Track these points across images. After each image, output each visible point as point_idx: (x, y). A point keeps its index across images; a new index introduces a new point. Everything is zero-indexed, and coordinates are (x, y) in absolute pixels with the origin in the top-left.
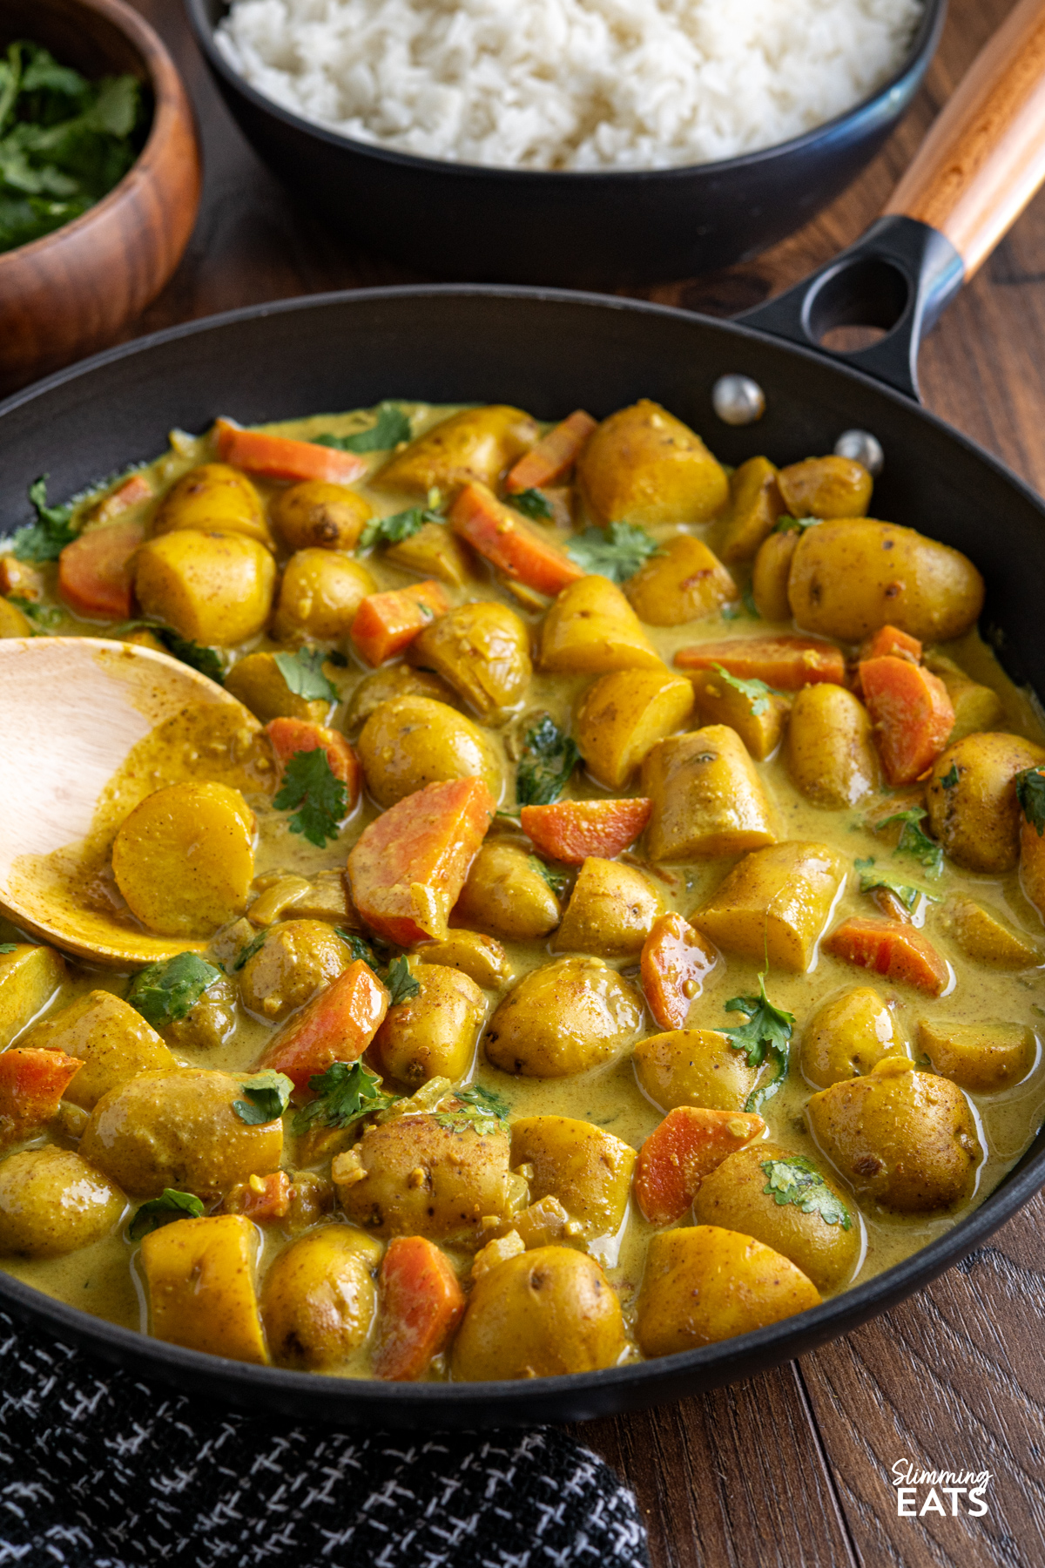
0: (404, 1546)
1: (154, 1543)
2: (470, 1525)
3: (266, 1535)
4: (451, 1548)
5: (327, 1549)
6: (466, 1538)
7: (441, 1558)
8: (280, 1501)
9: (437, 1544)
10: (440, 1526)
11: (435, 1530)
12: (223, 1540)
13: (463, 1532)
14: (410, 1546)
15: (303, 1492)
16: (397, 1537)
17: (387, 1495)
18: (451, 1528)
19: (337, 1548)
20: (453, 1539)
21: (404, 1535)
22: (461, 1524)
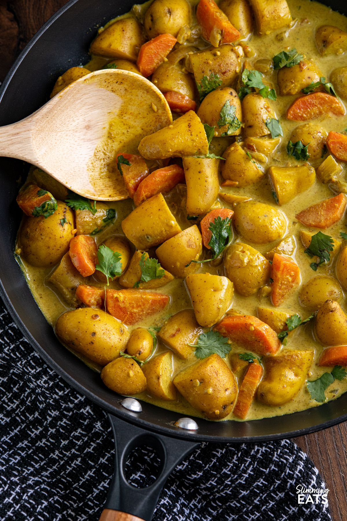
0: (263, 498)
1: (184, 490)
2: (282, 495)
3: (223, 490)
4: (276, 500)
5: (241, 496)
6: (281, 498)
7: (273, 503)
8: (229, 481)
9: (273, 499)
10: (274, 494)
11: (272, 494)
12: (205, 491)
13: (280, 497)
14: (265, 498)
15: (237, 479)
16: (261, 495)
17: (261, 482)
18: (277, 495)
19: (244, 496)
20: (277, 498)
21: (264, 494)
22: (280, 494)
